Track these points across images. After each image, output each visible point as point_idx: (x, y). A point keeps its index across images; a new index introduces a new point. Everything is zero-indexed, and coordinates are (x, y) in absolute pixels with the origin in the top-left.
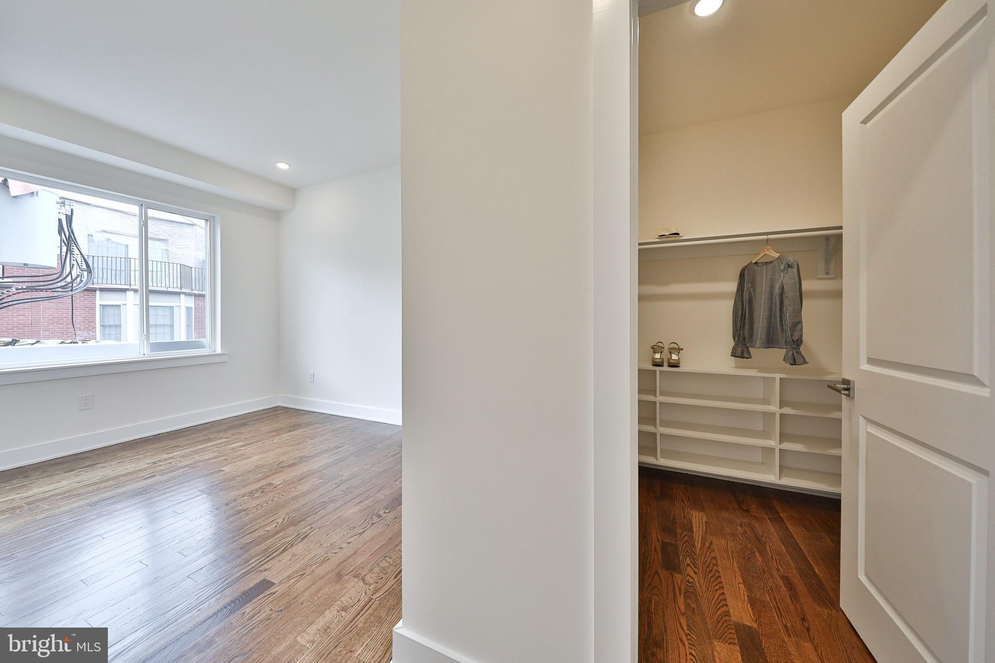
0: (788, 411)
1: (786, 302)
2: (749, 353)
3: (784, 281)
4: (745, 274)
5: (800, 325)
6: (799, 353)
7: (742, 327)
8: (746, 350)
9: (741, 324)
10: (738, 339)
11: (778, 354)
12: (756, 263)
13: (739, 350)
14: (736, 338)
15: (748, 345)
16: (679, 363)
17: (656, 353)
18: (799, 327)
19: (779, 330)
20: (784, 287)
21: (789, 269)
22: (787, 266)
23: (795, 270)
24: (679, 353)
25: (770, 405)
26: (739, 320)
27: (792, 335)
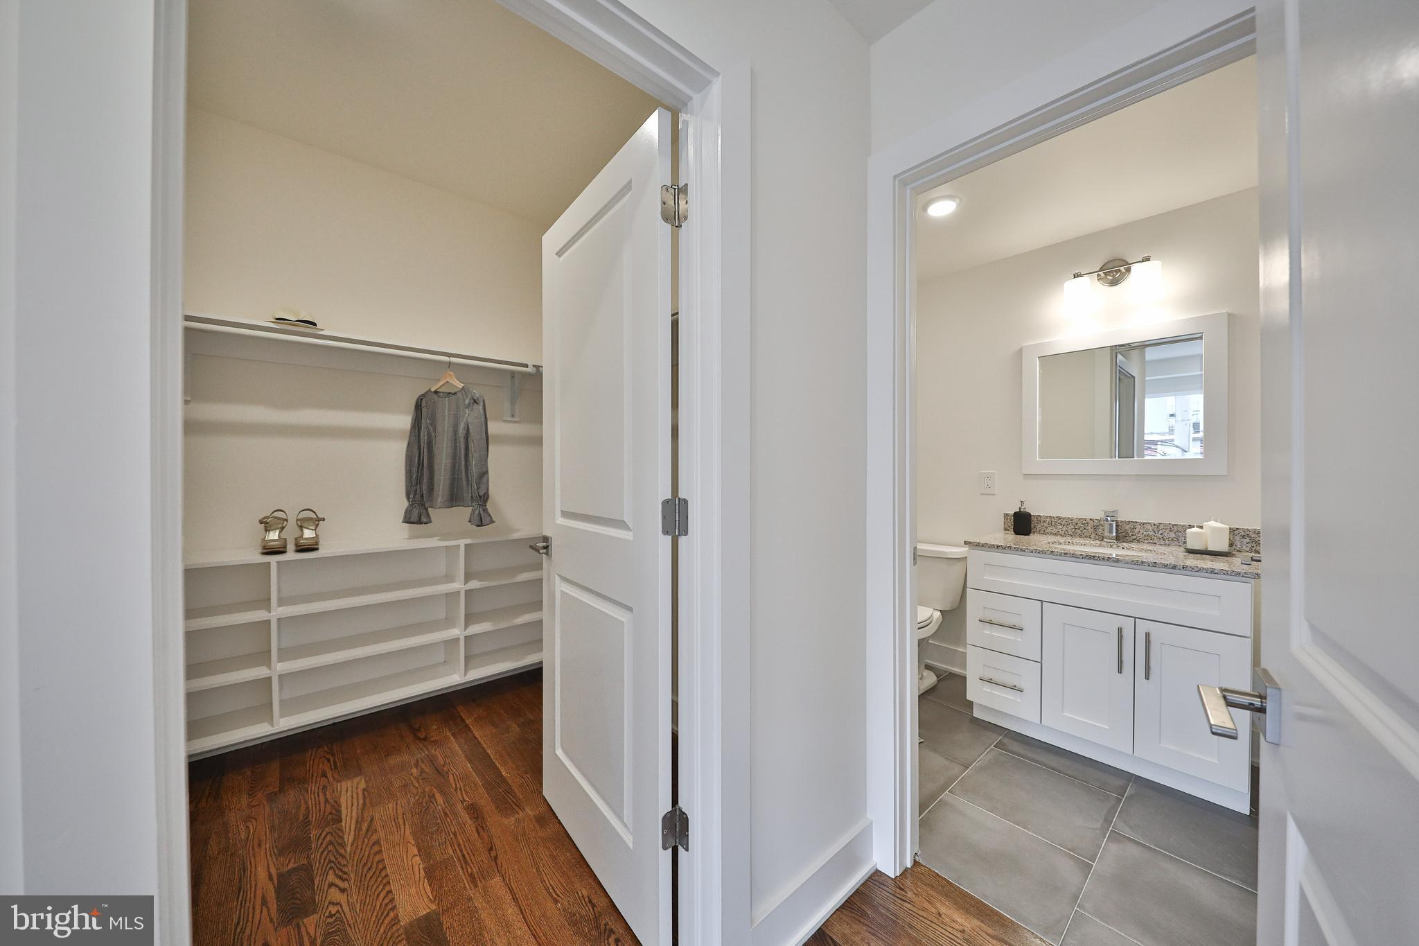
0: (474, 584)
1: (471, 446)
2: (428, 515)
3: (469, 420)
4: (423, 406)
5: (486, 476)
6: (485, 510)
7: (419, 481)
8: (424, 511)
9: (417, 476)
10: (414, 497)
11: (463, 513)
12: (436, 392)
13: (416, 512)
14: (412, 496)
15: (427, 505)
16: (317, 543)
17: (269, 531)
18: (484, 479)
19: (465, 483)
20: (470, 428)
21: (475, 405)
22: (472, 401)
23: (481, 407)
24: (317, 525)
25: (454, 582)
26: (415, 469)
27: (478, 489)
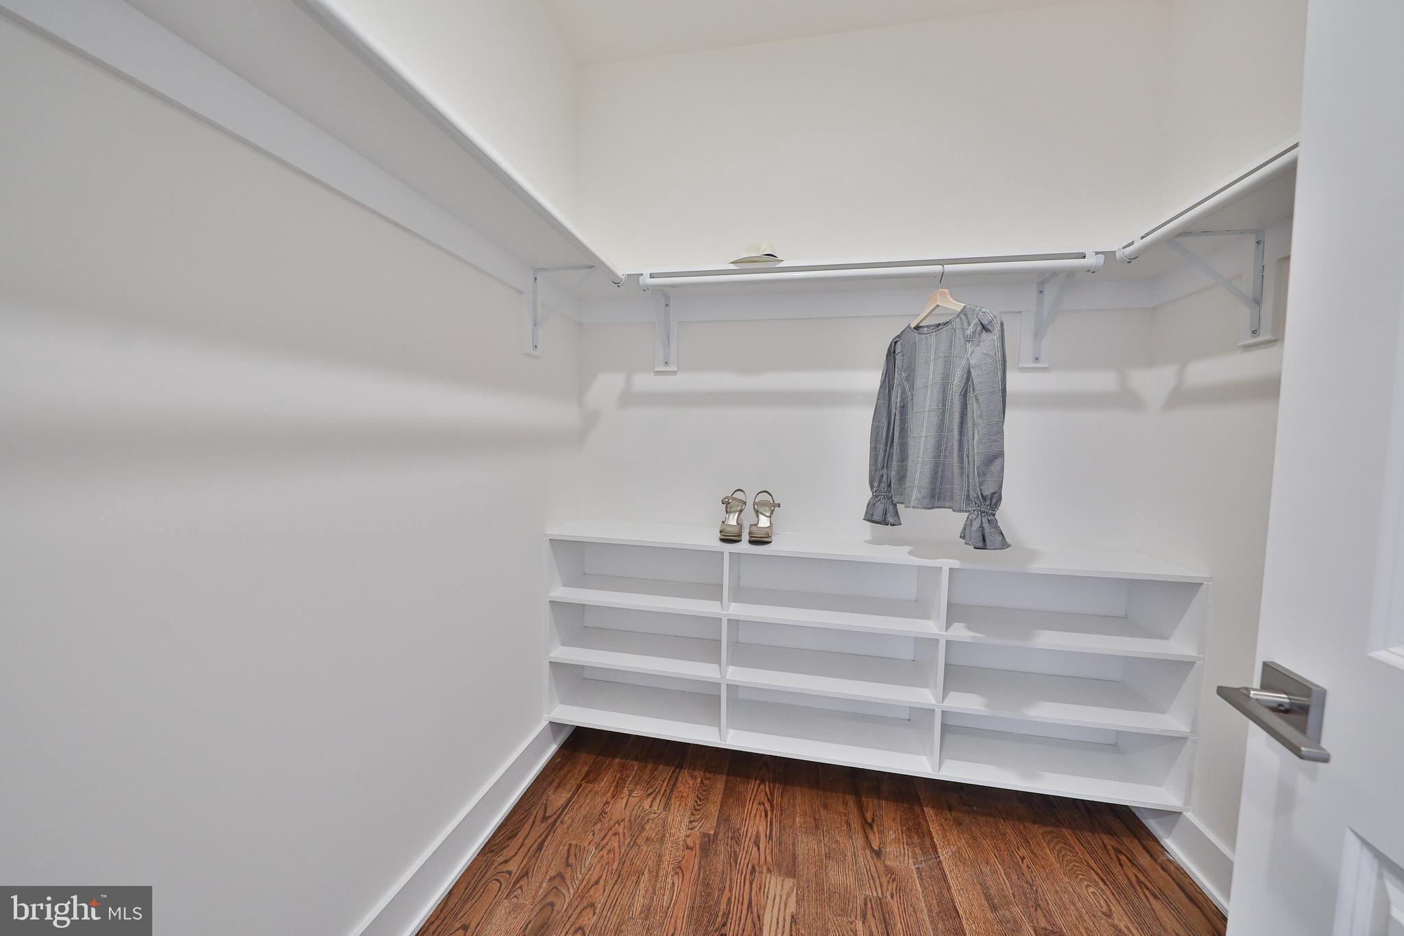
0: (961, 634)
1: (973, 406)
2: (896, 514)
3: (972, 362)
4: (897, 351)
5: (998, 461)
6: (993, 523)
7: (887, 465)
8: (891, 508)
9: (885, 455)
10: (879, 486)
11: (951, 521)
12: (917, 328)
13: (880, 508)
14: (876, 484)
15: (895, 500)
16: (770, 536)
17: (730, 513)
18: (995, 467)
19: (956, 471)
20: (973, 373)
21: (984, 334)
22: (979, 328)
23: (995, 335)
24: (772, 512)
25: (929, 619)
26: (882, 446)
27: (981, 484)
